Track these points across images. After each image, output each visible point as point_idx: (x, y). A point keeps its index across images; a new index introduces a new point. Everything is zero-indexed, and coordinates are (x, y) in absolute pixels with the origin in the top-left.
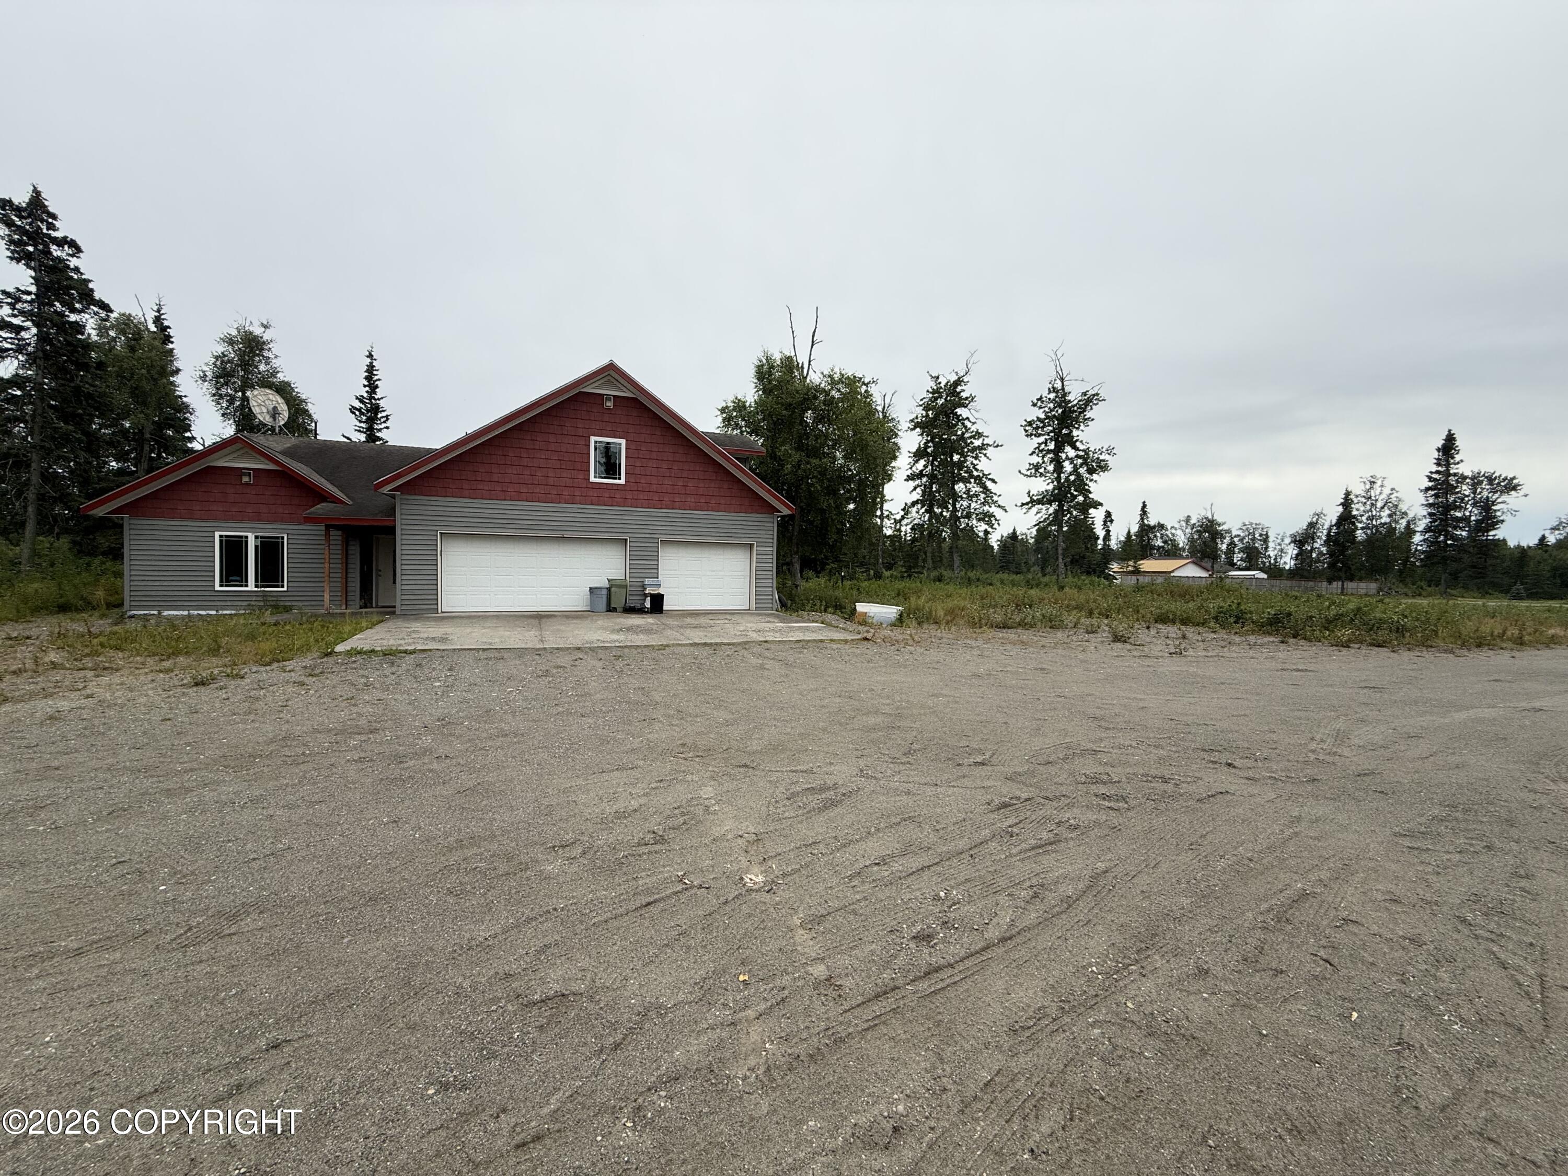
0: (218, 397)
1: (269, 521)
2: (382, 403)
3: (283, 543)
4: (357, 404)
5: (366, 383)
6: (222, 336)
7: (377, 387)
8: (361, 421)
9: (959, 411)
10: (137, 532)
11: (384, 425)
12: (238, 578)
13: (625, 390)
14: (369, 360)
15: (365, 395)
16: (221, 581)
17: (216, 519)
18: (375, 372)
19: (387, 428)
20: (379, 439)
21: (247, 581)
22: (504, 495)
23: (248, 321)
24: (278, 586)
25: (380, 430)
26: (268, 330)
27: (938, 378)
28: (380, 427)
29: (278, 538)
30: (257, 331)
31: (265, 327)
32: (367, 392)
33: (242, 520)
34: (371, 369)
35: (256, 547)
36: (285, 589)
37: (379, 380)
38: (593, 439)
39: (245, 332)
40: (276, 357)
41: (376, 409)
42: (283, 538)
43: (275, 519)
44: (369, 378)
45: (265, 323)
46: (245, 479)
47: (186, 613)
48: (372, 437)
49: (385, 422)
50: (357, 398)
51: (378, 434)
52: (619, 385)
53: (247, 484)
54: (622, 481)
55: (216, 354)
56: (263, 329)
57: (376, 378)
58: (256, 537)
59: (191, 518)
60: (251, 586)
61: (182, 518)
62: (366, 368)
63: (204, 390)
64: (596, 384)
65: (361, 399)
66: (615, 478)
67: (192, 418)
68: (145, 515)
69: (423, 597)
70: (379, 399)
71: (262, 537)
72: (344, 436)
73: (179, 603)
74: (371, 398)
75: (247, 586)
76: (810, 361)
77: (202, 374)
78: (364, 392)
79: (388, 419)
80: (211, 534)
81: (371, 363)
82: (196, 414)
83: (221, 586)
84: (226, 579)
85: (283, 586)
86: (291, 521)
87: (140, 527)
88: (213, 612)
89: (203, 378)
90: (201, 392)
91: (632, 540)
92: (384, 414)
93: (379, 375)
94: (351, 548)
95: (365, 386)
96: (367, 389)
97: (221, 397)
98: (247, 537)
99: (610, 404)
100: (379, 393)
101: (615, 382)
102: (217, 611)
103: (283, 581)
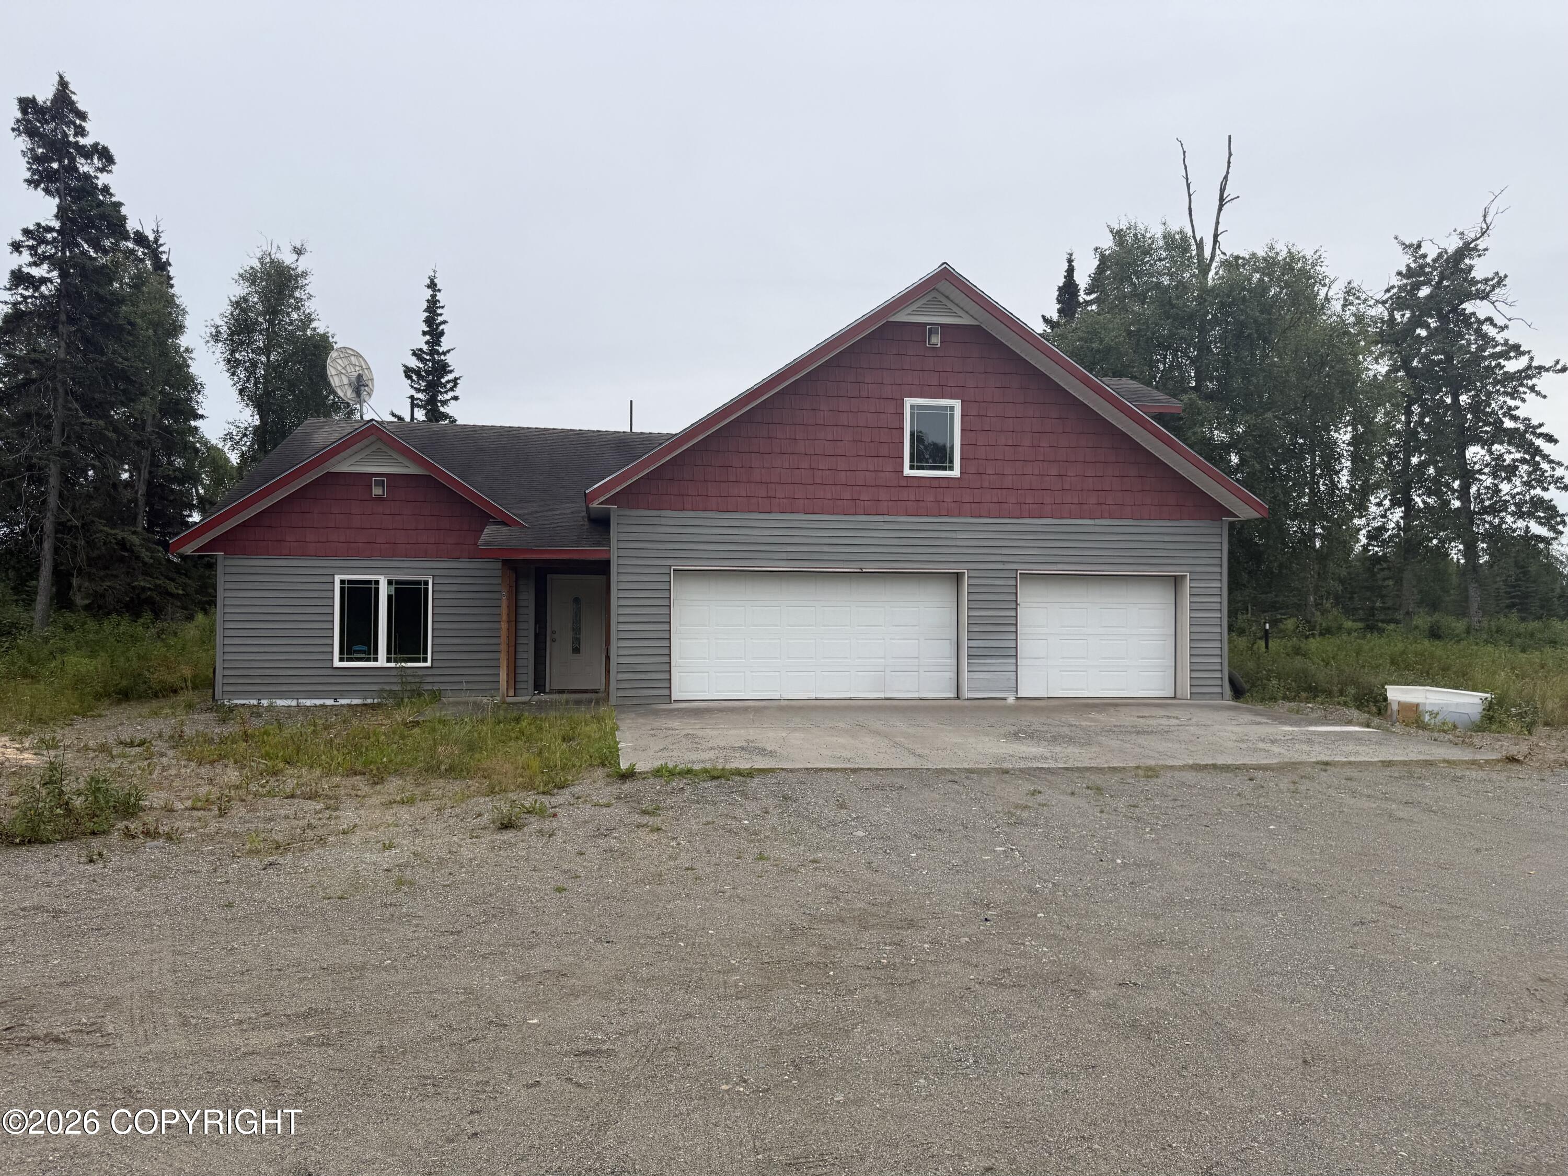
0: (233, 364)
1: (407, 556)
2: (449, 359)
3: (426, 590)
4: (414, 363)
5: (427, 329)
6: (242, 271)
7: (442, 333)
8: (418, 390)
9: (1469, 307)
10: (234, 578)
11: (451, 394)
12: (365, 648)
13: (960, 313)
14: (430, 292)
15: (425, 348)
16: (341, 652)
17: (336, 555)
18: (439, 311)
19: (456, 398)
20: (445, 416)
21: (376, 651)
22: (770, 505)
23: (275, 246)
24: (418, 660)
25: (445, 403)
26: (302, 258)
27: (1419, 246)
28: (447, 397)
29: (419, 583)
30: (288, 259)
31: (299, 252)
32: (427, 343)
33: (370, 557)
34: (433, 306)
35: (390, 597)
36: (429, 664)
37: (444, 322)
38: (908, 402)
39: (272, 262)
40: (310, 297)
41: (443, 368)
42: (426, 583)
43: (414, 552)
44: (429, 321)
45: (299, 246)
46: (377, 491)
47: (294, 703)
48: (434, 414)
49: (452, 389)
50: (414, 354)
51: (442, 409)
52: (950, 305)
53: (379, 499)
54: (956, 472)
55: (234, 299)
56: (295, 256)
57: (440, 319)
58: (390, 583)
59: (305, 555)
60: (382, 662)
61: (291, 554)
62: (425, 305)
63: (218, 355)
64: (914, 307)
65: (417, 354)
66: (944, 469)
67: (201, 398)
68: (245, 552)
69: (649, 676)
70: (444, 353)
71: (398, 582)
72: (393, 415)
73: (284, 688)
74: (433, 352)
75: (376, 660)
76: (1216, 236)
77: (213, 330)
78: (421, 343)
79: (456, 385)
80: (329, 579)
81: (433, 296)
82: (206, 392)
83: (341, 660)
84: (347, 652)
85: (425, 660)
86: (438, 556)
87: (241, 570)
88: (330, 702)
89: (216, 337)
90: (213, 359)
91: (973, 574)
92: (450, 377)
93: (445, 314)
94: (522, 596)
95: (424, 333)
96: (428, 337)
97: (238, 362)
98: (377, 582)
99: (936, 340)
100: (445, 343)
101: (945, 301)
102: (335, 700)
103: (426, 652)
